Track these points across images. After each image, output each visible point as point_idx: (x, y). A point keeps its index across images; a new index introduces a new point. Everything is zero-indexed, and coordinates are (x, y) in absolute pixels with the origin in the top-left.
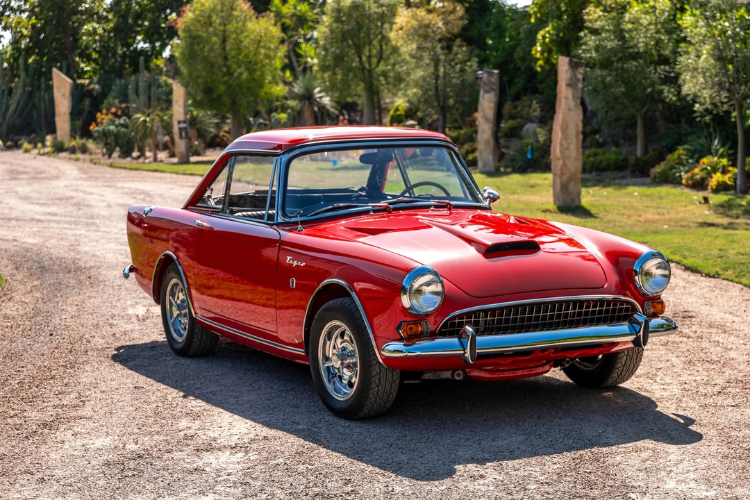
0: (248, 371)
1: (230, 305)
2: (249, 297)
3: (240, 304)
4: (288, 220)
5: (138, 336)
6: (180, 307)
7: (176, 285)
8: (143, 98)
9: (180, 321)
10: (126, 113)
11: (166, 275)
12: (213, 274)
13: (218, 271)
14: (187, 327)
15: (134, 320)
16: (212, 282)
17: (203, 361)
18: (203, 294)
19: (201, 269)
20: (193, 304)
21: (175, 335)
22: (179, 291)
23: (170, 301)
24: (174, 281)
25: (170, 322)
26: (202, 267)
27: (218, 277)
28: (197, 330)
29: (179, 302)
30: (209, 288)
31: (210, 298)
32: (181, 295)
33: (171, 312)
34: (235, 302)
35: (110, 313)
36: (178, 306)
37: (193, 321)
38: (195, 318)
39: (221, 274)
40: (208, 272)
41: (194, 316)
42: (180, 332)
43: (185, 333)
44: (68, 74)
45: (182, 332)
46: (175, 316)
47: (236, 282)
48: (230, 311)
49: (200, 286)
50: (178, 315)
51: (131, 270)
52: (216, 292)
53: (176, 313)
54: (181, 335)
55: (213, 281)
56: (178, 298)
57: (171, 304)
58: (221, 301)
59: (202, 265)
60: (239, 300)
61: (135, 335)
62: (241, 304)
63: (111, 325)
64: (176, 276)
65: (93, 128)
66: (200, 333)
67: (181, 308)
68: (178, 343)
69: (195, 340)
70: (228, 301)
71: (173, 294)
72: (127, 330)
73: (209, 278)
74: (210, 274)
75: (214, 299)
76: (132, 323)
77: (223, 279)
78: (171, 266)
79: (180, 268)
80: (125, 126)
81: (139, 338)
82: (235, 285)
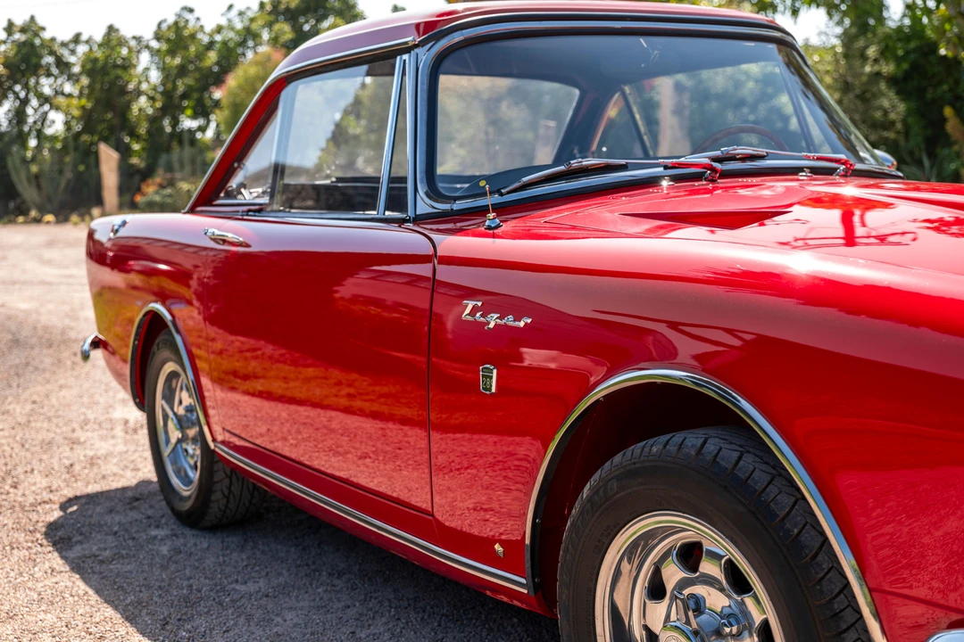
0: (339, 577)
1: (284, 415)
2: (318, 392)
3: (301, 409)
4: (446, 207)
5: (115, 469)
6: (182, 423)
7: (173, 375)
8: (188, 169)
9: (186, 451)
10: (171, 183)
11: (154, 353)
12: (255, 350)
13: (263, 343)
14: (199, 464)
15: (119, 431)
16: (254, 366)
17: (233, 540)
18: (233, 389)
19: (232, 342)
20: (206, 415)
21: (175, 481)
22: (181, 389)
23: (163, 410)
24: (170, 367)
25: (166, 452)
26: (233, 338)
27: (263, 354)
28: (219, 476)
29: (181, 411)
30: (246, 377)
31: (247, 398)
32: (185, 395)
33: (166, 432)
34: (293, 407)
35: (82, 417)
36: (179, 419)
37: (208, 454)
38: (214, 451)
39: (269, 349)
40: (246, 347)
41: (212, 445)
42: (187, 475)
43: (195, 476)
44: (117, 149)
45: (191, 474)
46: (173, 441)
47: (295, 363)
48: (285, 429)
49: (227, 373)
50: (179, 441)
51: (96, 344)
52: (258, 385)
53: (175, 435)
54: (187, 481)
55: (253, 364)
56: (181, 403)
57: (166, 417)
58: (267, 406)
59: (232, 333)
60: (300, 402)
61: (110, 467)
62: (304, 411)
63: (74, 443)
64: (172, 356)
65: (139, 199)
66: (227, 481)
67: (185, 425)
68: (183, 499)
69: (217, 496)
70: (280, 406)
71: (169, 397)
72: (99, 453)
73: (246, 359)
74: (248, 351)
75: (257, 401)
76: (113, 437)
77: (271, 358)
78: (162, 337)
79: (178, 339)
80: (170, 196)
81: (115, 475)
82: (292, 368)
